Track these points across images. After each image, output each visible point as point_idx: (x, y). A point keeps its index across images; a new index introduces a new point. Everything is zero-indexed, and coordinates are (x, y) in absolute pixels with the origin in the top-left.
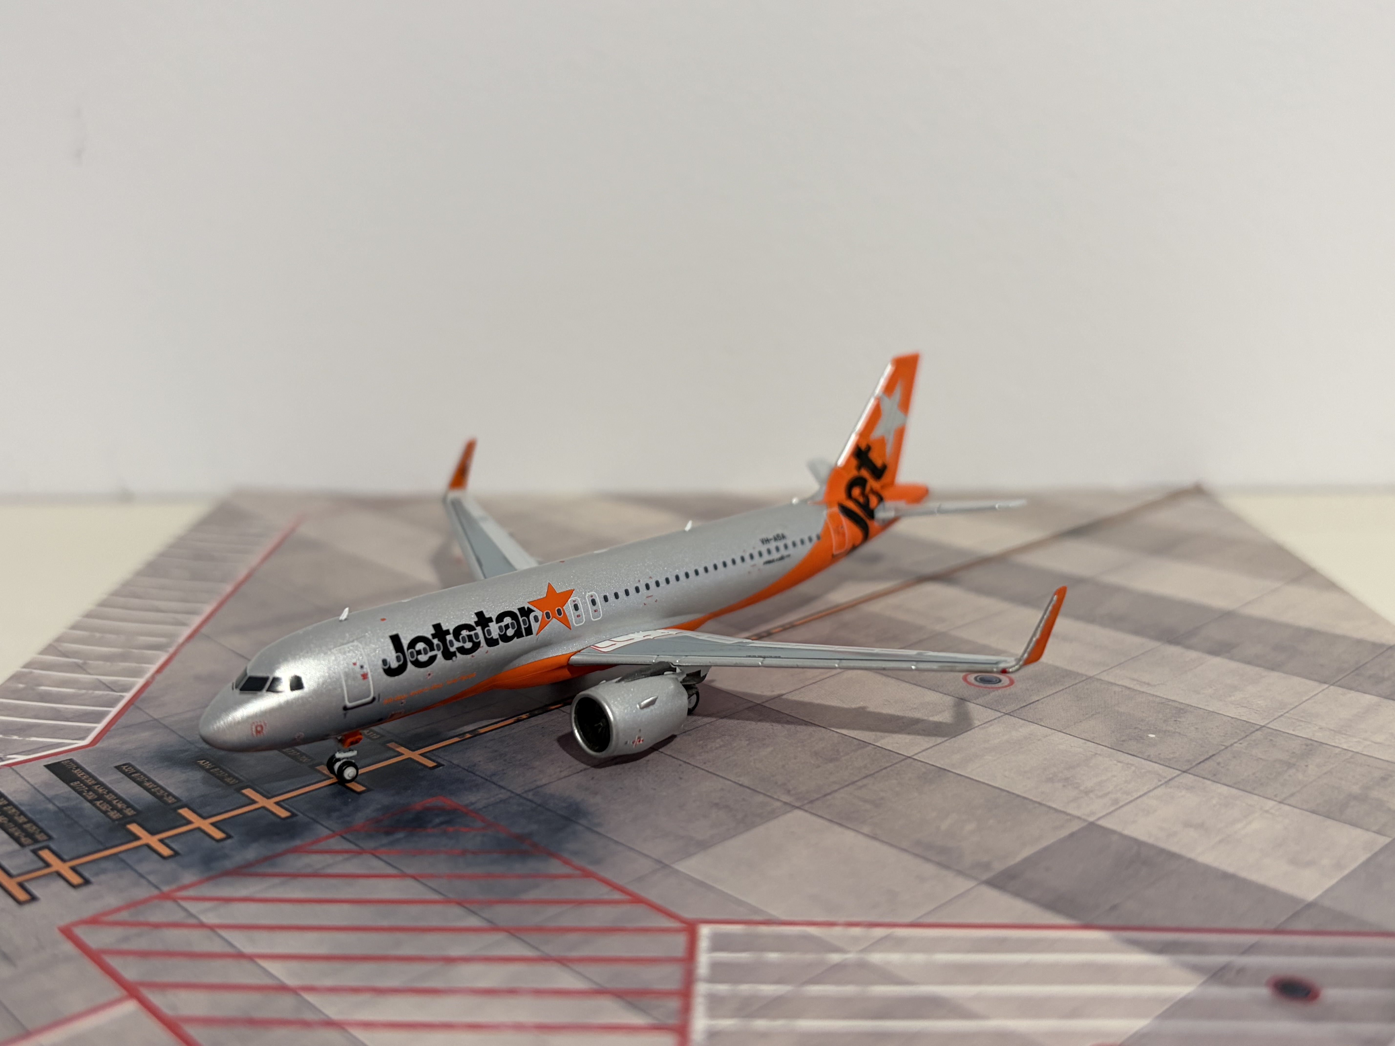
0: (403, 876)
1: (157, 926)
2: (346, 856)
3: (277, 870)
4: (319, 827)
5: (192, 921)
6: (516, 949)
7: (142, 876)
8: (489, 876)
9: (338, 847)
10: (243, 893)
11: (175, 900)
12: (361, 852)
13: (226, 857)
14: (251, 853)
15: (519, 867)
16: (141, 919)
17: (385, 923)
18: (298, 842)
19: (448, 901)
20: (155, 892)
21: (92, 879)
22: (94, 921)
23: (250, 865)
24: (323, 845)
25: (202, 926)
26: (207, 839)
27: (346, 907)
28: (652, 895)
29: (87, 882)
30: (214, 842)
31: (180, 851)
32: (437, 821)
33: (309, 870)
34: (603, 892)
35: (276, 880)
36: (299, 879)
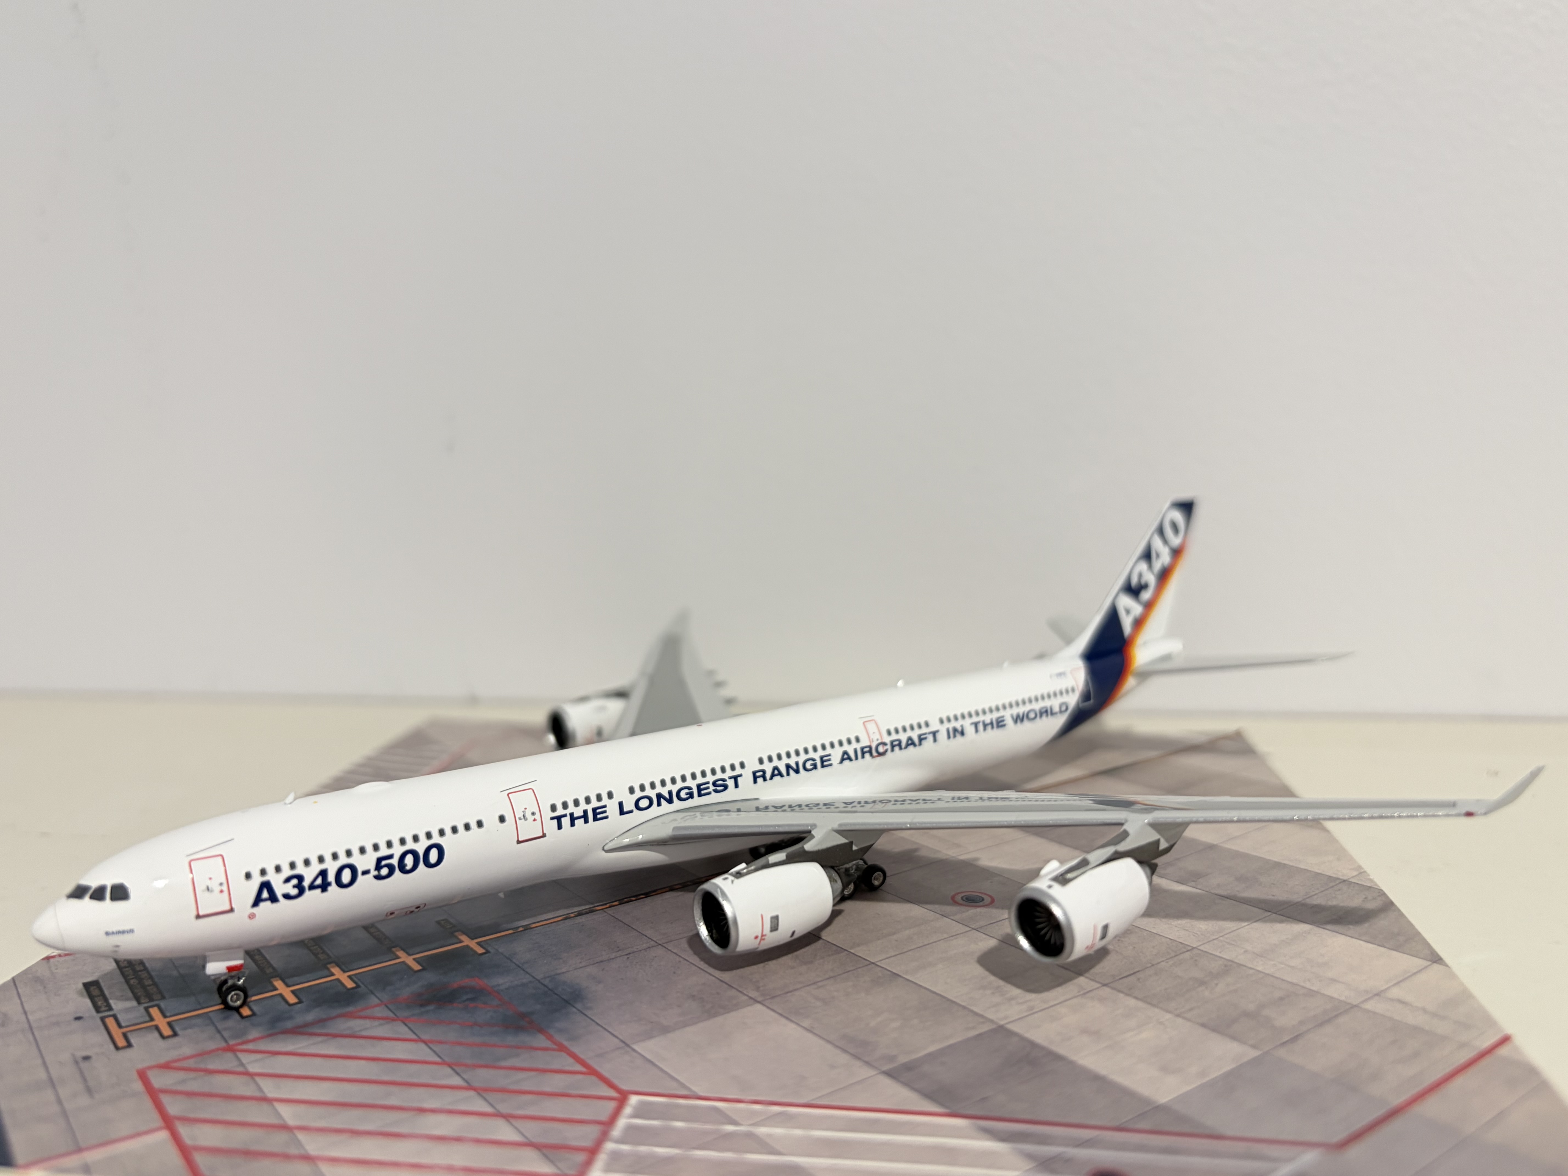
0: (419, 1041)
1: (209, 1072)
2: (383, 1022)
3: (323, 1031)
4: (373, 997)
5: (238, 1070)
6: (477, 1105)
7: (219, 1031)
8: (485, 1045)
9: (379, 1015)
10: (290, 1048)
11: (234, 1051)
12: (395, 1019)
13: (291, 1018)
14: (311, 1016)
15: (511, 1040)
16: (200, 1067)
17: (386, 1078)
18: (350, 1009)
19: (444, 1064)
20: (223, 1045)
21: (179, 1032)
22: (166, 1066)
23: (307, 1025)
24: (368, 1012)
25: (244, 1075)
26: (283, 1003)
27: (363, 1062)
29: (175, 1034)
30: (287, 1006)
31: (258, 1013)
32: (465, 997)
33: (348, 1032)
34: (568, 1063)
35: (320, 1039)
36: (338, 1039)
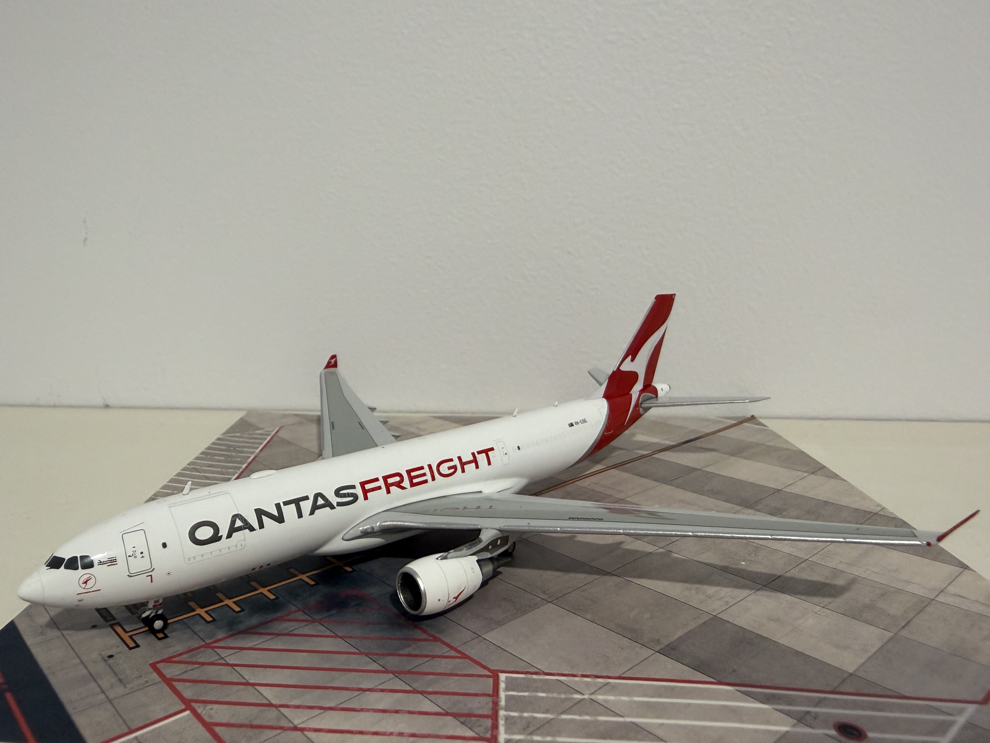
0: (336, 636)
1: (203, 664)
2: (306, 623)
3: (268, 631)
4: (291, 605)
5: (222, 661)
6: (398, 685)
7: (196, 634)
8: (383, 638)
9: (301, 618)
10: (250, 645)
11: (213, 648)
12: (314, 621)
13: (241, 622)
14: (255, 620)
15: (399, 634)
16: (194, 660)
17: (327, 666)
18: (279, 614)
19: (361, 653)
20: (202, 643)
21: (169, 635)
22: (168, 660)
23: (254, 627)
24: (292, 617)
25: (228, 665)
26: (231, 611)
28: (472, 653)
29: (167, 637)
30: (235, 613)
31: (216, 619)
32: (354, 603)
33: (285, 632)
34: (445, 650)
35: (269, 637)
36: (280, 637)
